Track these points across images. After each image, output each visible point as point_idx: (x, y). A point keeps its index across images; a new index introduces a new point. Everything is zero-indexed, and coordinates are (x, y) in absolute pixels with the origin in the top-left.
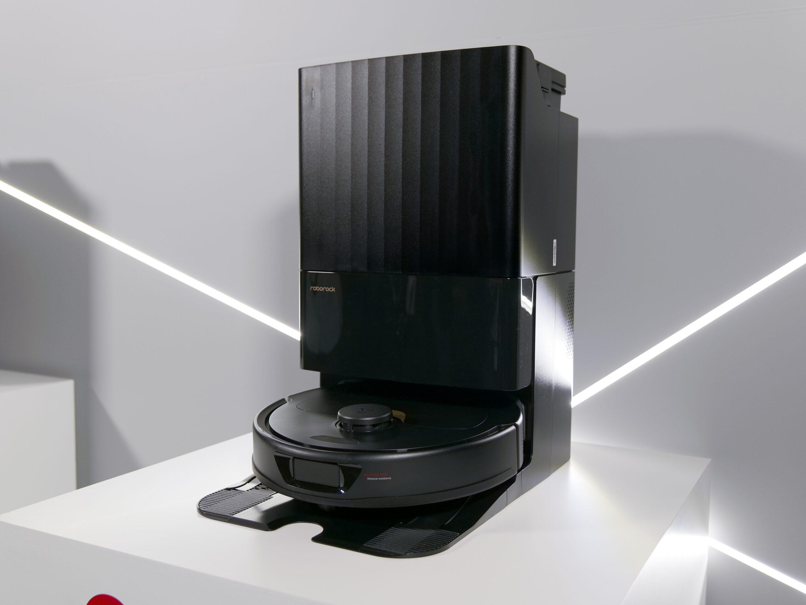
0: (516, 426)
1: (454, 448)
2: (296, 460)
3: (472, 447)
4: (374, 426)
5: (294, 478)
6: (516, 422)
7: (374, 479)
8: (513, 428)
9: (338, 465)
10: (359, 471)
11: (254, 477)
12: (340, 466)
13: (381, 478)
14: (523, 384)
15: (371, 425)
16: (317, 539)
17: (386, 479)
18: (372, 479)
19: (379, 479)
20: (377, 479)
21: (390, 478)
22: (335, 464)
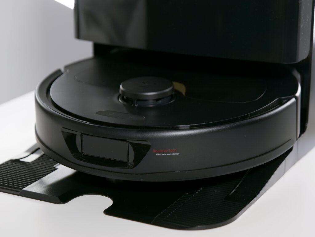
0: (296, 98)
1: (239, 123)
2: (84, 136)
3: (256, 122)
4: (157, 100)
5: (82, 153)
6: (296, 94)
7: (163, 155)
8: (293, 100)
9: (127, 141)
10: (148, 148)
11: (39, 149)
12: (131, 143)
13: (169, 153)
14: (302, 55)
15: (154, 100)
16: (108, 212)
17: (175, 154)
18: (161, 155)
19: (168, 154)
20: (166, 154)
21: (179, 154)
22: (125, 141)
